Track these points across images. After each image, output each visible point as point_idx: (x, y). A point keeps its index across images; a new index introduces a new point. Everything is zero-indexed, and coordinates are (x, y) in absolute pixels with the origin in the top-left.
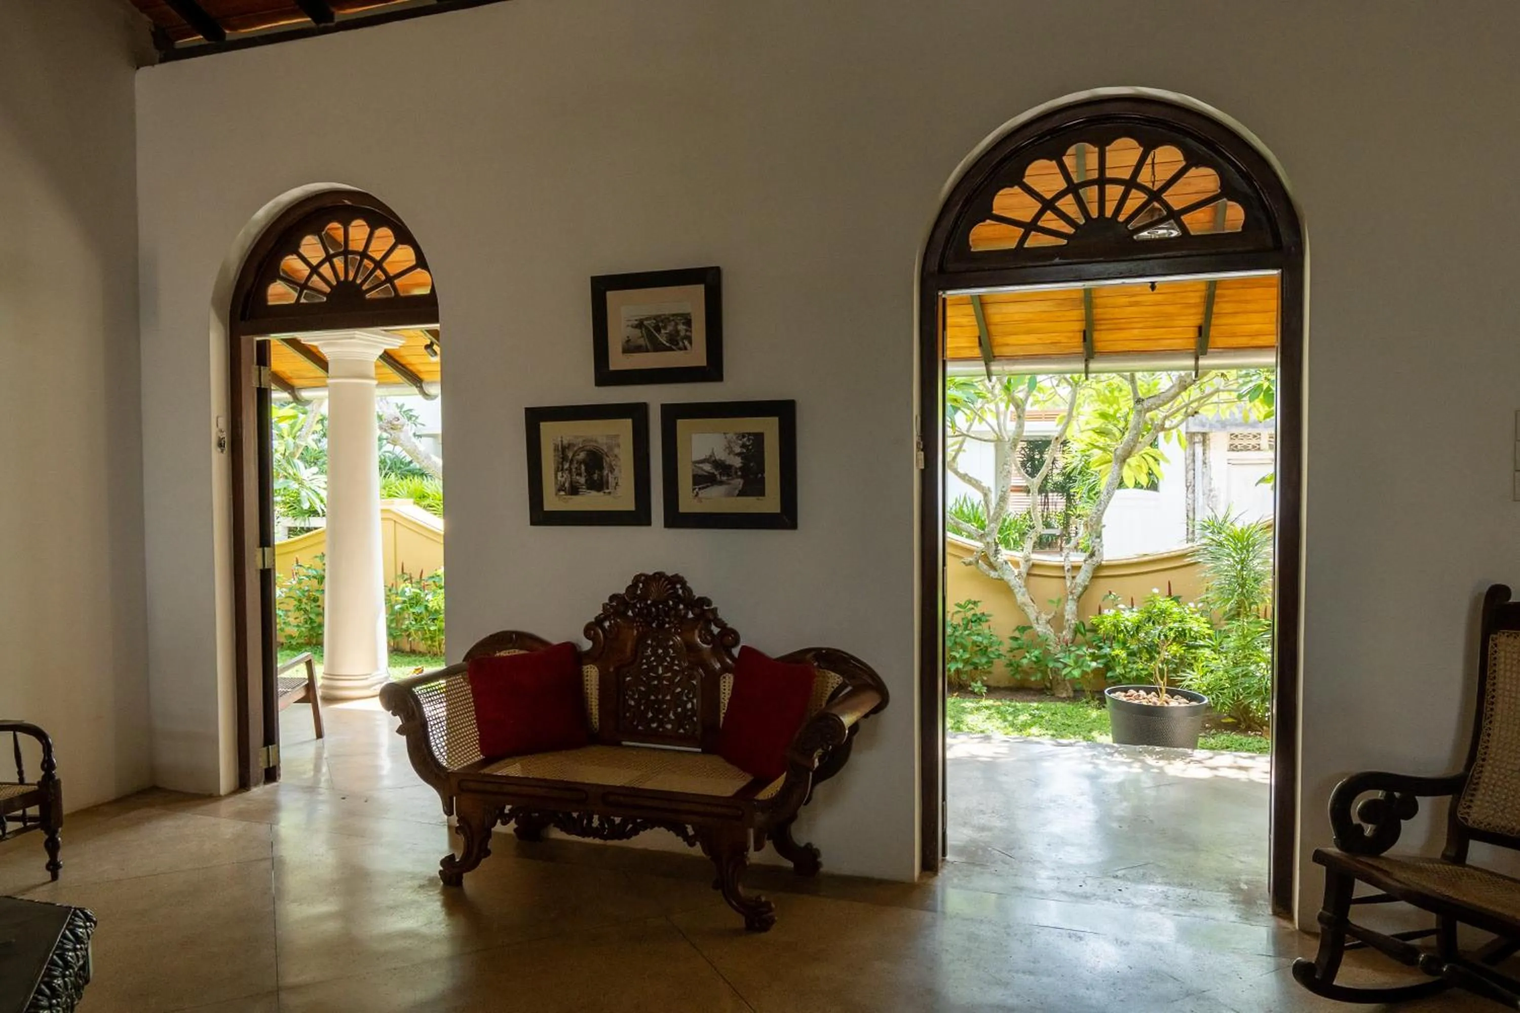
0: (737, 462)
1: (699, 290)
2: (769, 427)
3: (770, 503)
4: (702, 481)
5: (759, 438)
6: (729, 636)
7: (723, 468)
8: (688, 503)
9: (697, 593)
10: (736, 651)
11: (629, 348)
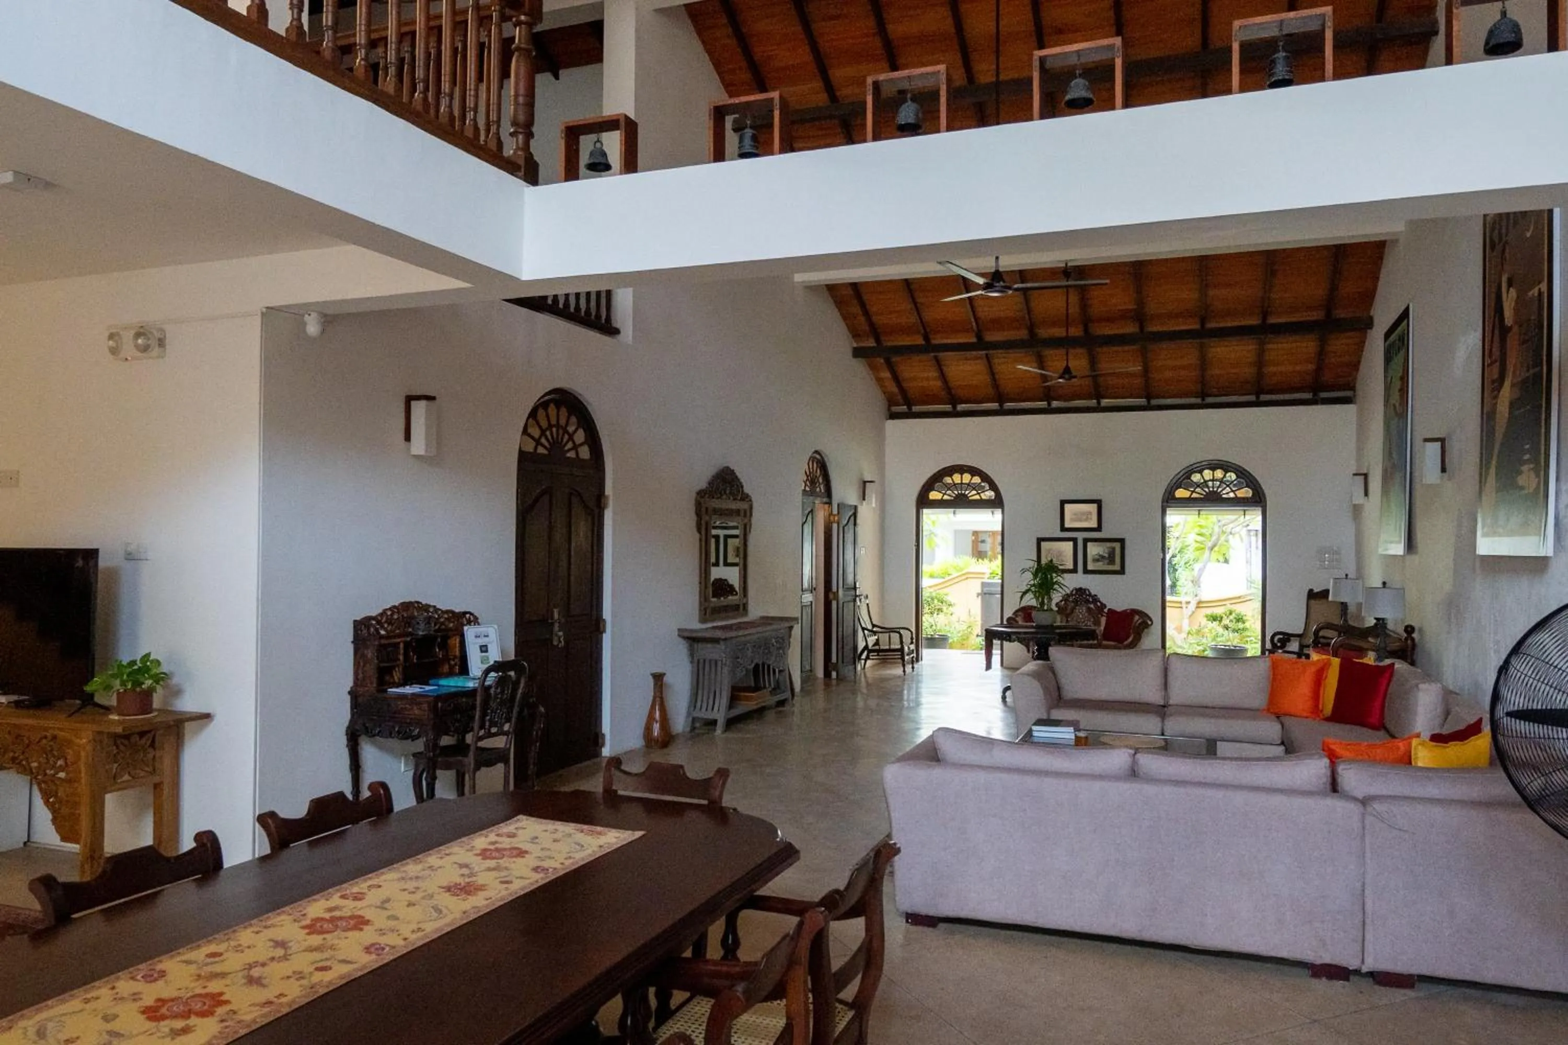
0: (1106, 555)
1: (1095, 506)
2: (1117, 546)
3: (1117, 567)
4: (1096, 560)
5: (1114, 549)
6: (1104, 606)
7: (1103, 557)
8: (1090, 567)
9: (1093, 594)
10: (1106, 610)
11: (1072, 520)
